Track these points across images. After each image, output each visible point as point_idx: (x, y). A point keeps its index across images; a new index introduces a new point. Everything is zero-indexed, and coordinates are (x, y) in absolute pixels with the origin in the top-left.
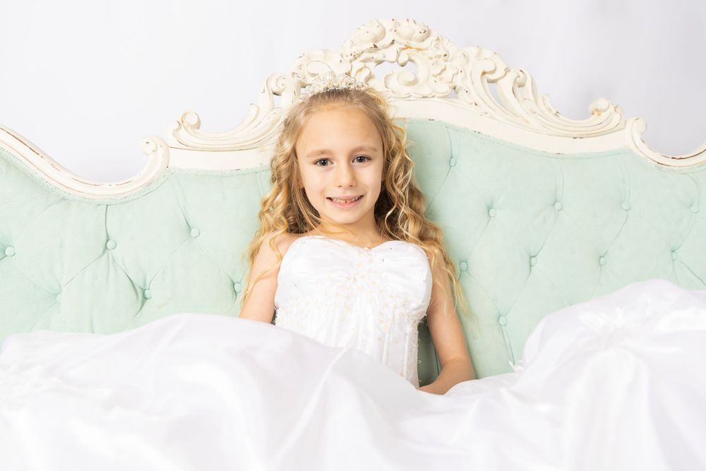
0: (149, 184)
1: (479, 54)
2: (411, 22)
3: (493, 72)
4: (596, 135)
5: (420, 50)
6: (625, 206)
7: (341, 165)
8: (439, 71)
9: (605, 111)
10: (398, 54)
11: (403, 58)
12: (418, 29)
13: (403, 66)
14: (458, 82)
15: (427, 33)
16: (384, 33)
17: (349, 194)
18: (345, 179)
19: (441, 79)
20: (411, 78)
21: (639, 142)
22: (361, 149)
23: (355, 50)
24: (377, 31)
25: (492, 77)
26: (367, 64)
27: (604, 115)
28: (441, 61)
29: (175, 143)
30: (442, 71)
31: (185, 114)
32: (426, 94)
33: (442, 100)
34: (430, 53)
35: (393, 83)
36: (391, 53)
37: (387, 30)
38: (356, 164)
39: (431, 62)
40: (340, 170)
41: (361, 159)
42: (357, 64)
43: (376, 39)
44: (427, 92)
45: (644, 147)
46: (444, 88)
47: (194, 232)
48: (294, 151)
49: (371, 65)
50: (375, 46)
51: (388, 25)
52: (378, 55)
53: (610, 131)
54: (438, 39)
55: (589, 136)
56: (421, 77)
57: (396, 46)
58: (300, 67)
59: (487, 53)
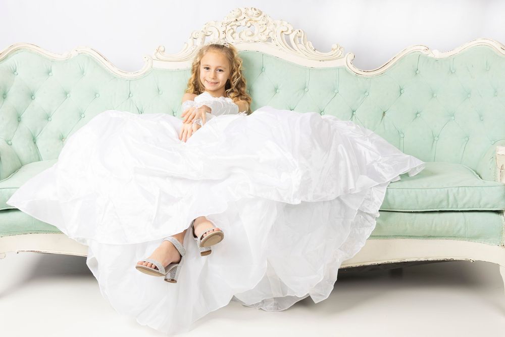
0: (145, 73)
1: (281, 23)
2: (253, 9)
3: (287, 31)
4: (329, 60)
5: (256, 21)
6: (336, 91)
7: (212, 70)
8: (262, 31)
9: (336, 49)
10: (246, 23)
11: (249, 24)
12: (255, 12)
13: (249, 27)
14: (271, 35)
15: (260, 14)
16: (241, 14)
17: (213, 81)
18: (212, 76)
19: (264, 34)
20: (251, 33)
21: (349, 64)
22: (220, 67)
23: (228, 21)
24: (238, 14)
25: (286, 33)
26: (233, 27)
27: (336, 51)
28: (265, 26)
29: (155, 58)
30: (264, 31)
31: (160, 47)
32: (256, 40)
33: (263, 43)
34: (260, 22)
35: (243, 35)
36: (243, 23)
37: (243, 13)
38: (218, 71)
39: (260, 27)
40: (211, 73)
41: (220, 70)
42: (229, 27)
43: (238, 17)
44: (257, 39)
45: (351, 66)
46: (264, 38)
47: (160, 93)
48: (200, 62)
49: (235, 27)
50: (236, 20)
51: (243, 11)
52: (238, 23)
53: (337, 59)
54: (264, 16)
55: (326, 60)
56: (256, 32)
57: (245, 20)
58: (205, 29)
59: (285, 23)
